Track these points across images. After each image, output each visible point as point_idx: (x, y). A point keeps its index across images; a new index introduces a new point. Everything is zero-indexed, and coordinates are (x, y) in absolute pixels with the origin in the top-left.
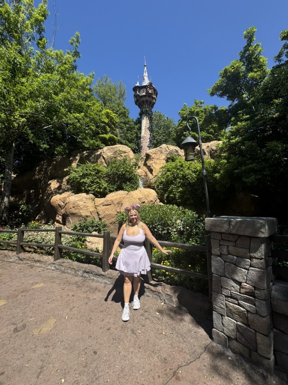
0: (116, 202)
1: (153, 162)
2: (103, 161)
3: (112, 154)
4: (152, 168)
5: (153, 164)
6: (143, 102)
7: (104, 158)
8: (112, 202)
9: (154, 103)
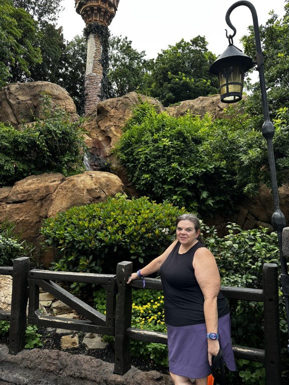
0: (36, 197)
1: (112, 123)
2: (9, 110)
3: (28, 98)
4: (111, 135)
5: (113, 129)
6: (92, 8)
7: (11, 105)
8: (29, 195)
9: (112, 16)
